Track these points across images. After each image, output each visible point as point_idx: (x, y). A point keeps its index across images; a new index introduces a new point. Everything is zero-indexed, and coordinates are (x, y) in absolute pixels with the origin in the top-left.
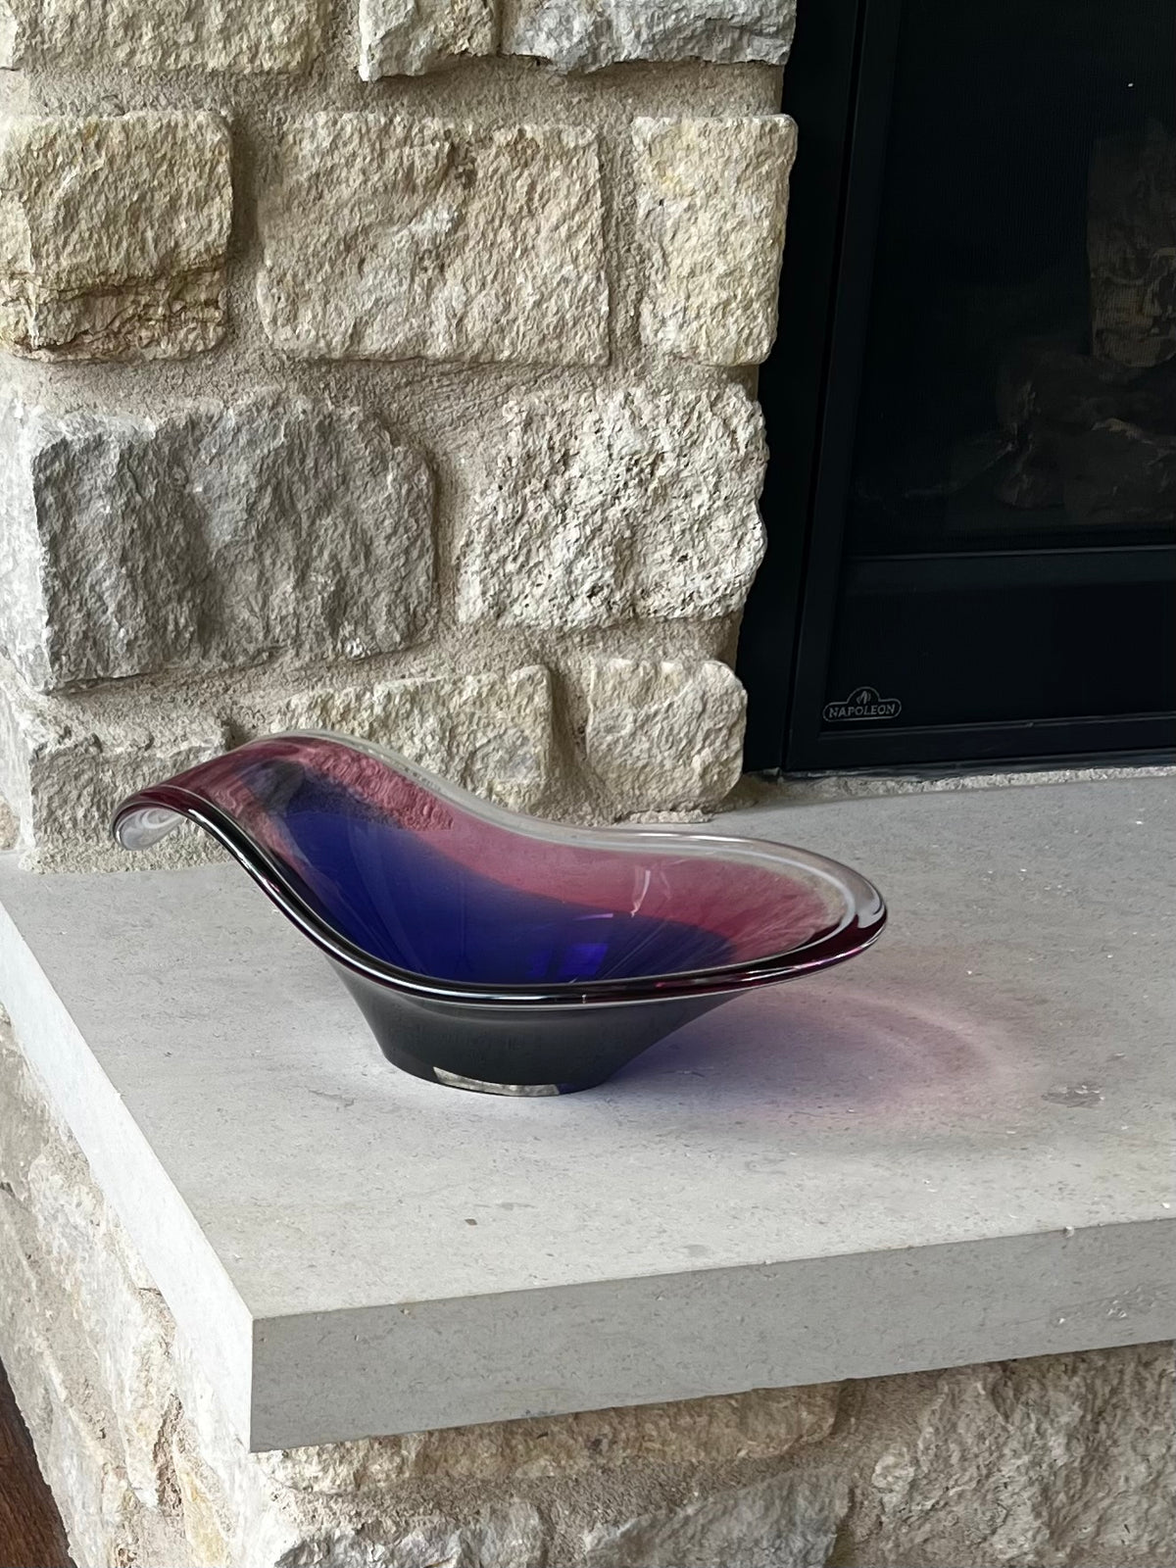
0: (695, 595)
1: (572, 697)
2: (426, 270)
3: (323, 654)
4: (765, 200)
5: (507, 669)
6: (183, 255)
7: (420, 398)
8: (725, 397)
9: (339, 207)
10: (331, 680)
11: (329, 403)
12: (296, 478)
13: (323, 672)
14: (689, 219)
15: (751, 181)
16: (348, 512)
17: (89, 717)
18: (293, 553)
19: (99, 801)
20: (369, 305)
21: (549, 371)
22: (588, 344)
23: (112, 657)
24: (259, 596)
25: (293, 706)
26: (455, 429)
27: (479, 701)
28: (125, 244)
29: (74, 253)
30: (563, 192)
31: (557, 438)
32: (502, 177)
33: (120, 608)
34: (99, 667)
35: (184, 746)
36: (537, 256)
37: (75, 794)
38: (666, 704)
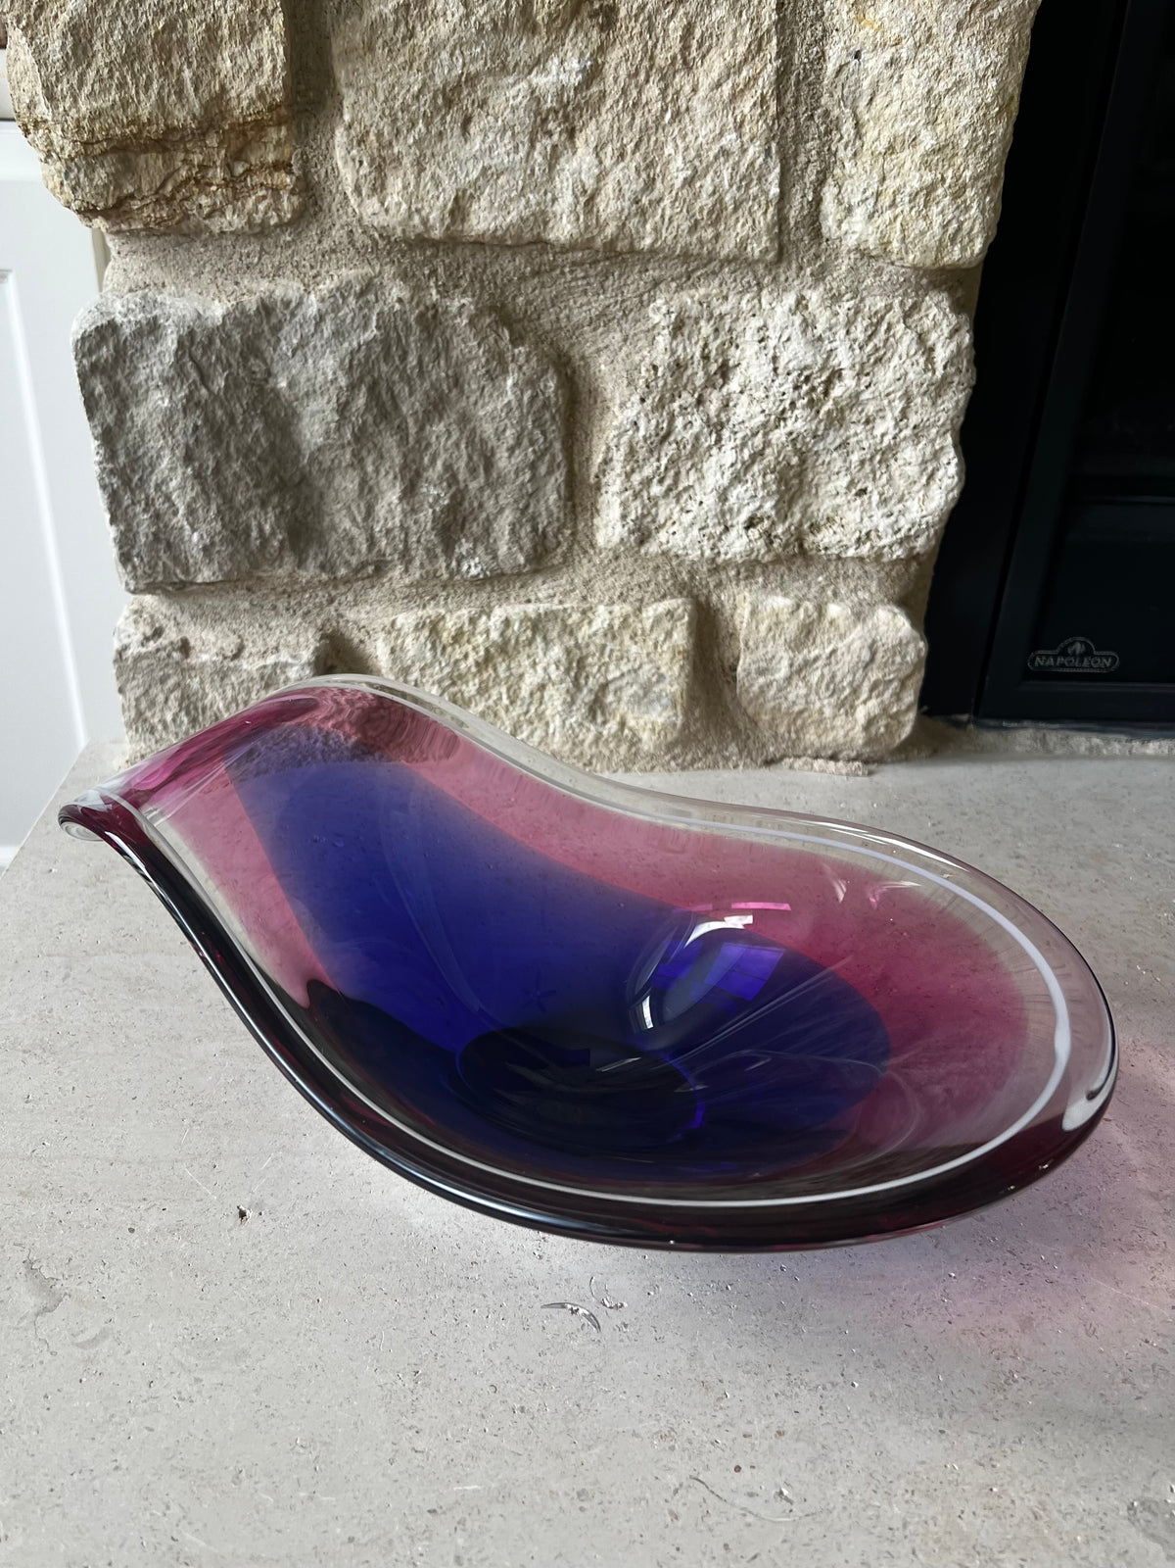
0: (873, 534)
1: (723, 633)
2: (550, 134)
3: (436, 571)
4: (993, 54)
5: (646, 600)
6: (234, 103)
7: (550, 292)
8: (924, 306)
9: (435, 49)
10: (446, 599)
11: (434, 292)
12: (396, 377)
13: (438, 589)
14: (892, 77)
15: (976, 29)
16: (464, 419)
17: (184, 618)
18: (398, 460)
19: (188, 707)
20: (475, 175)
21: (705, 266)
22: (752, 234)
23: (191, 561)
24: (362, 505)
25: (398, 625)
26: (595, 329)
27: (611, 633)
28: (155, 86)
29: (91, 95)
30: (728, 38)
31: (713, 346)
32: (650, 18)
33: (191, 511)
34: (178, 571)
35: (271, 660)
36: (692, 121)
37: (161, 698)
38: (828, 650)
